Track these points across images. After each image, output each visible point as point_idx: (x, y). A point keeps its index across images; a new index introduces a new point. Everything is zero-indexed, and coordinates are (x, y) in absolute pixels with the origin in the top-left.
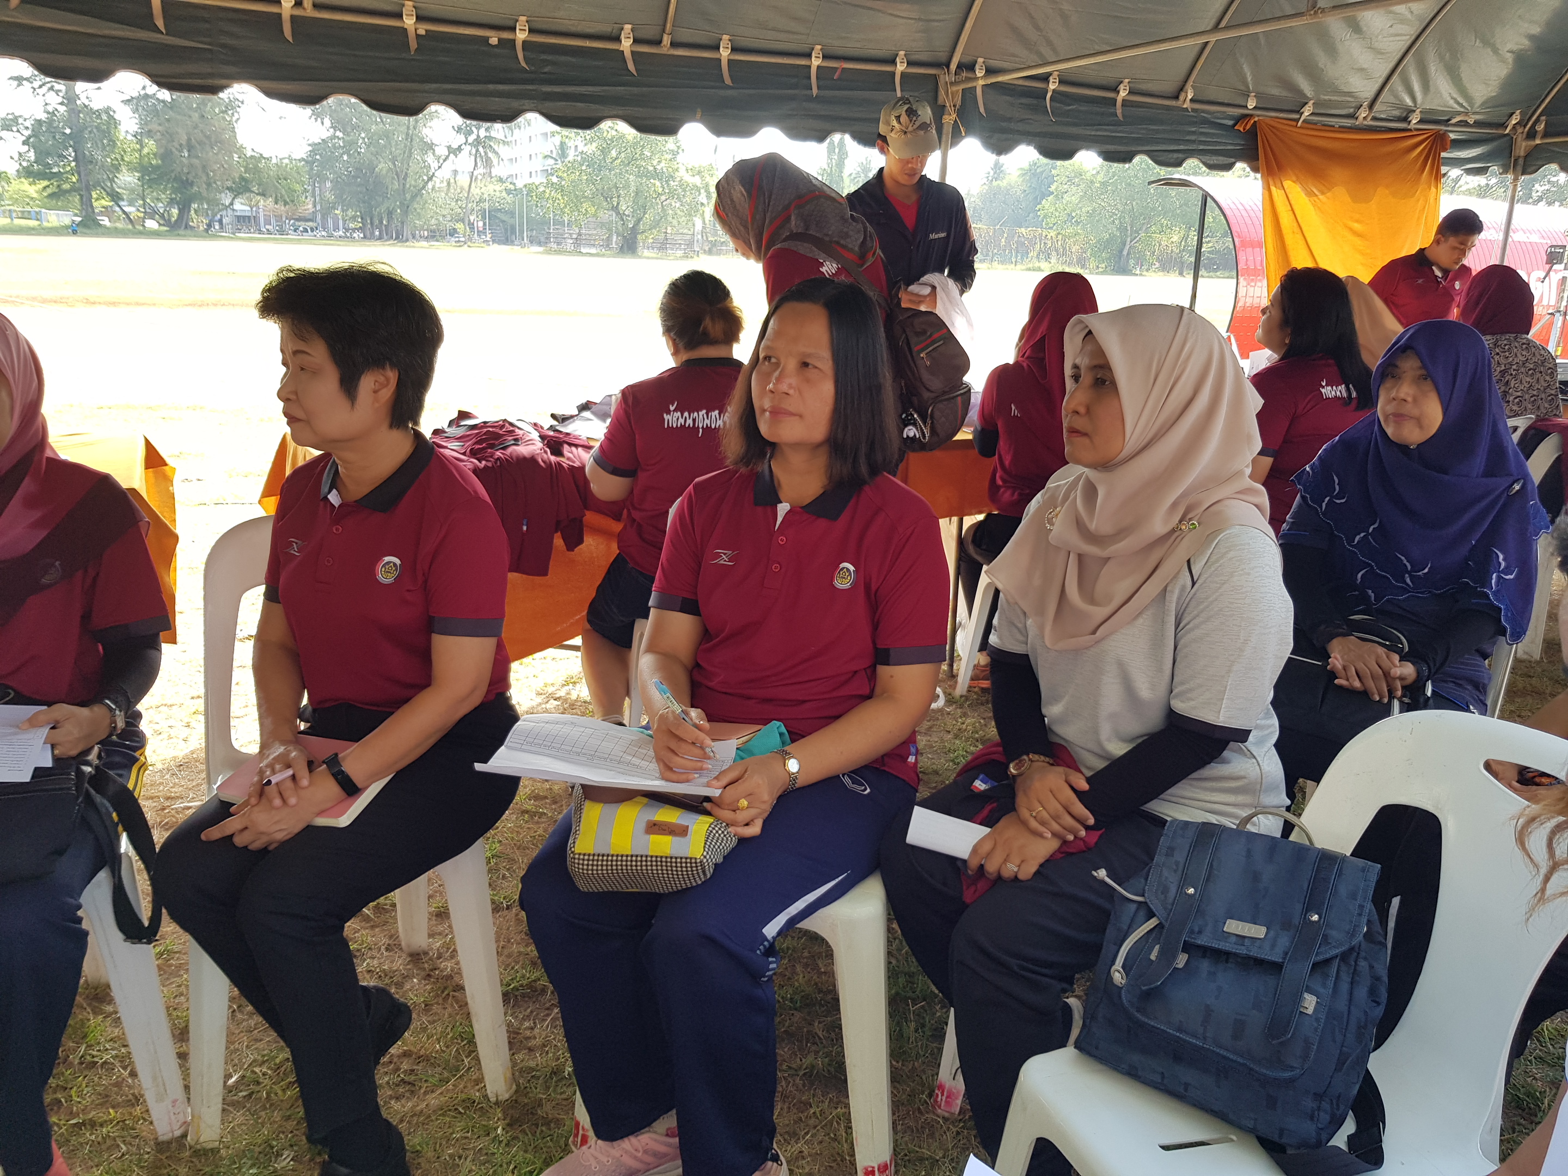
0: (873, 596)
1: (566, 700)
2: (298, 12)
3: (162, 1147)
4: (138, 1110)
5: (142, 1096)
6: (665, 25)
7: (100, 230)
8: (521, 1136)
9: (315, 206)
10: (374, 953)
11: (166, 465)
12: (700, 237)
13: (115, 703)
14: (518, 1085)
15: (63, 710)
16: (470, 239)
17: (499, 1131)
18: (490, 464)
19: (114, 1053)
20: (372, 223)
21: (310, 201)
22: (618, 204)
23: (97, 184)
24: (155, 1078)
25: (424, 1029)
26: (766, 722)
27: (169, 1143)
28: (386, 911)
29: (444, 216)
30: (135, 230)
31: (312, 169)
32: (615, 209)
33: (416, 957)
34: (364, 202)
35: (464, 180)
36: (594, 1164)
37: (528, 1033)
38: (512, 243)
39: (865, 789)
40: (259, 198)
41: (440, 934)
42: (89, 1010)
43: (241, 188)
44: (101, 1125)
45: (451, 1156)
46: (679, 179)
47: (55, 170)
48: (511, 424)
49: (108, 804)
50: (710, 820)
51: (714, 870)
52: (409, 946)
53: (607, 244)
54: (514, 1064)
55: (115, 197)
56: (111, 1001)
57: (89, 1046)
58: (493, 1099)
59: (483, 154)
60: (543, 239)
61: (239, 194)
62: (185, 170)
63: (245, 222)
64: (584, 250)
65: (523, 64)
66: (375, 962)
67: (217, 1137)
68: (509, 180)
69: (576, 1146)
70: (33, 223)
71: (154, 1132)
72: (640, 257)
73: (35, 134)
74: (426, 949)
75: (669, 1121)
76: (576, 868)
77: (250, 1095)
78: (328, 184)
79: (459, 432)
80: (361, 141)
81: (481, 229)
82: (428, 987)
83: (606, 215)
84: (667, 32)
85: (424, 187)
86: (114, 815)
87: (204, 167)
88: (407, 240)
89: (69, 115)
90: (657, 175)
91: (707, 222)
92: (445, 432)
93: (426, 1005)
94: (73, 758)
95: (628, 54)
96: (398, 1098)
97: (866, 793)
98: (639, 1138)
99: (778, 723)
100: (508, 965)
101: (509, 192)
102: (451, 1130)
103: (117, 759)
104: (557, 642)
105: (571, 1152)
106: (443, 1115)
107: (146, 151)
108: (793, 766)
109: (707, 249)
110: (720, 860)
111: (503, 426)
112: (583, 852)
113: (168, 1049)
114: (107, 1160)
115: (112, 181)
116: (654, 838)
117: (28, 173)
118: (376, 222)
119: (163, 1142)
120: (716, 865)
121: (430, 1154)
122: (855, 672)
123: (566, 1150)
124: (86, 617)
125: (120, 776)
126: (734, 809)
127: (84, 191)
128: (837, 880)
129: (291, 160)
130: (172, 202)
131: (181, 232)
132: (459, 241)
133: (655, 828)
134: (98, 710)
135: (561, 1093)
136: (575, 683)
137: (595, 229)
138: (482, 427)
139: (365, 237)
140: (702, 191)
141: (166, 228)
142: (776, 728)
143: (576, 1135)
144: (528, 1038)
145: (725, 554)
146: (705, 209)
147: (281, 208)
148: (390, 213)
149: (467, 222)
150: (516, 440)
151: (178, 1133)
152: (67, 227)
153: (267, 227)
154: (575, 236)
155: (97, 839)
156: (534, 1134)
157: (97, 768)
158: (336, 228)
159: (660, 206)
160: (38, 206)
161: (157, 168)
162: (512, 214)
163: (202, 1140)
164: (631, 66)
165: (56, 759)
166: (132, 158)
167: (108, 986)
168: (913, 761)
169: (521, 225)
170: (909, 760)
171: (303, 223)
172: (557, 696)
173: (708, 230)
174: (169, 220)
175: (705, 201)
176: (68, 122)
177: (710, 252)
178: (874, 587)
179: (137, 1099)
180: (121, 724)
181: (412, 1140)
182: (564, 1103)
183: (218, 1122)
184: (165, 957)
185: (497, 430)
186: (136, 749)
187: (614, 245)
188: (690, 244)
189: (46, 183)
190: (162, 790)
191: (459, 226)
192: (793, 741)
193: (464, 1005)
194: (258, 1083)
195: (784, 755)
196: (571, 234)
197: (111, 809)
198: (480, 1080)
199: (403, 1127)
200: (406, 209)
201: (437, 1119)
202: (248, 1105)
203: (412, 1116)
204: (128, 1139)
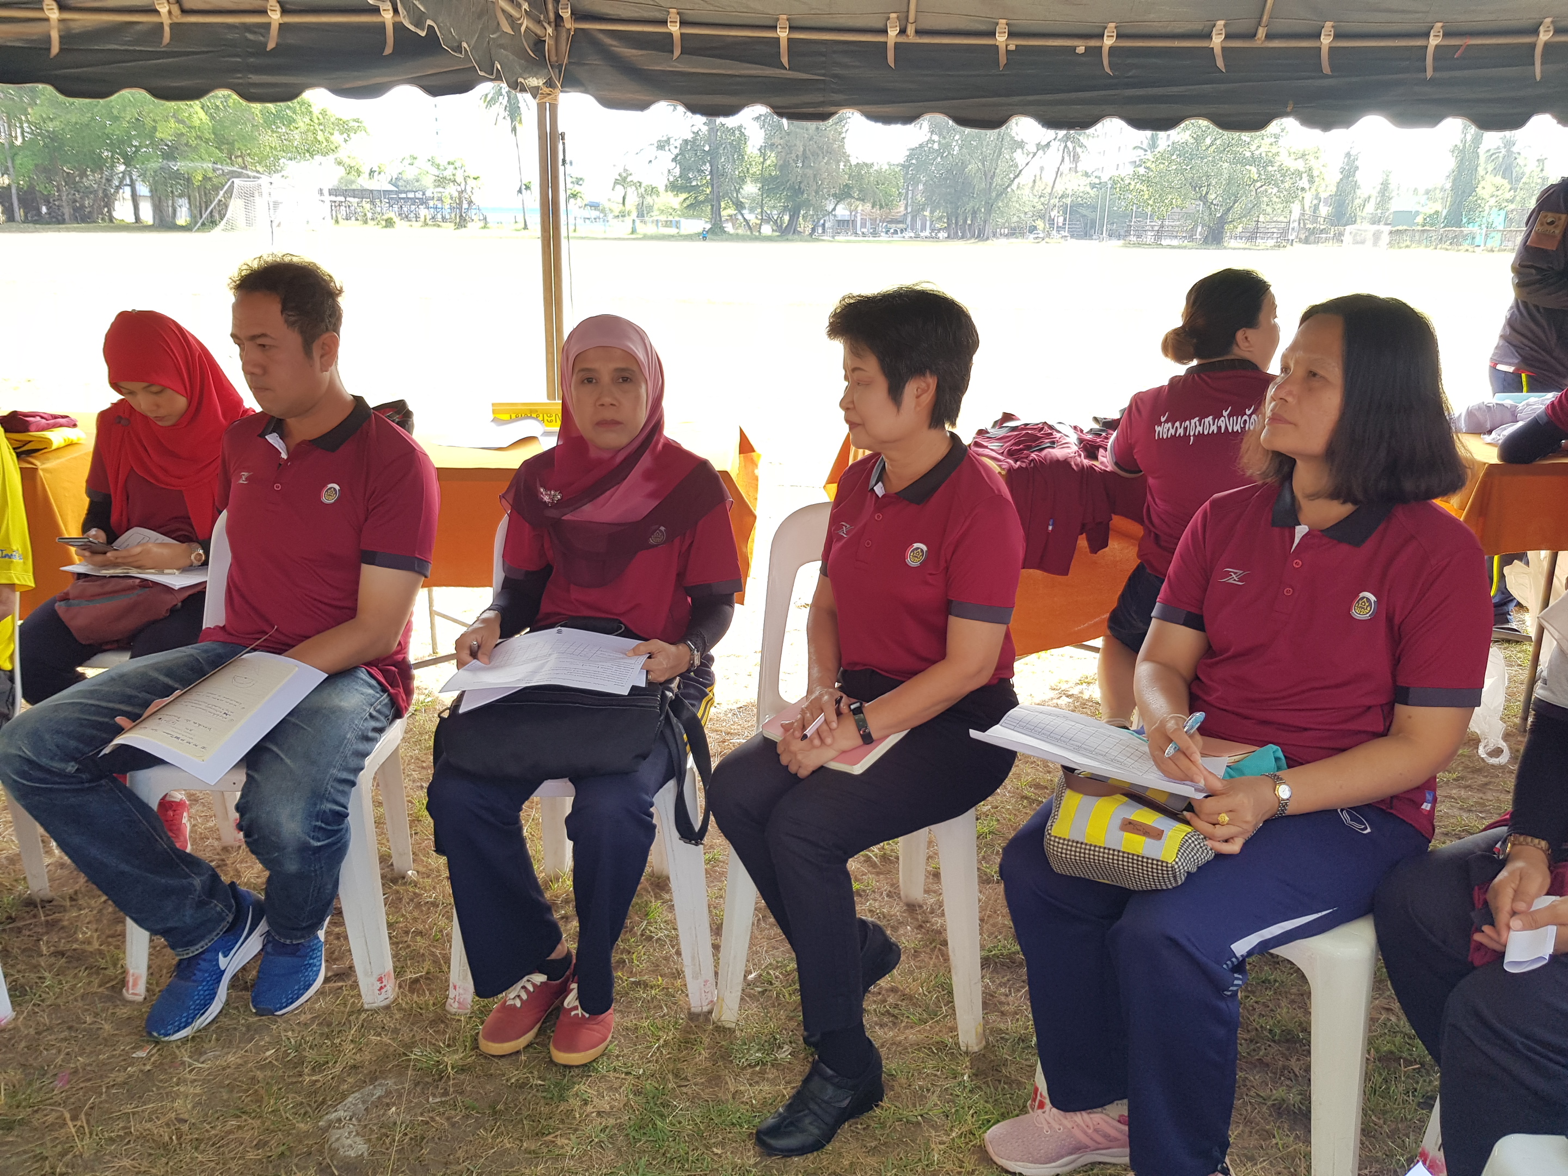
0: (1396, 628)
1: (1078, 699)
2: (902, 39)
3: (692, 1016)
4: (679, 982)
5: (683, 972)
6: (1261, 18)
7: (725, 236)
8: (983, 1086)
9: (906, 209)
10: (877, 896)
11: (754, 451)
12: (1296, 224)
13: (695, 645)
14: (987, 1042)
15: (657, 645)
16: (1049, 235)
17: (966, 1078)
18: (1024, 465)
19: (666, 932)
20: (956, 223)
21: (902, 203)
22: (1207, 193)
23: (726, 194)
24: (693, 958)
25: (911, 972)
26: (1262, 744)
27: (699, 1015)
28: (891, 862)
29: (1026, 213)
30: (753, 234)
31: (907, 173)
32: (1204, 198)
33: (912, 907)
34: (951, 203)
35: (1049, 177)
36: (1046, 1128)
37: (1003, 999)
38: (1091, 238)
39: (1366, 828)
40: (858, 203)
41: (935, 892)
42: (652, 893)
43: (843, 194)
44: (652, 988)
45: (921, 1088)
46: (1279, 163)
47: (694, 183)
48: (1051, 427)
49: (681, 727)
50: (1188, 829)
51: (1187, 878)
52: (906, 897)
53: (1191, 238)
54: (986, 1022)
55: (739, 206)
56: (668, 891)
57: (649, 923)
58: (964, 1049)
59: (1071, 149)
60: (1122, 233)
61: (841, 200)
62: (799, 179)
63: (844, 226)
64: (1165, 242)
65: (1107, 70)
66: (877, 904)
67: (734, 1019)
68: (1095, 174)
69: (1033, 1109)
70: (673, 231)
71: (688, 1003)
72: (1225, 248)
73: (682, 152)
74: (921, 902)
75: (1120, 1109)
76: (1052, 848)
77: (763, 992)
78: (921, 187)
79: (1001, 433)
80: (954, 144)
81: (1060, 224)
82: (919, 936)
83: (1194, 206)
84: (1263, 24)
85: (1009, 185)
86: (685, 736)
87: (815, 176)
88: (988, 239)
89: (709, 134)
90: (1254, 160)
91: (1307, 208)
92: (988, 433)
93: (915, 952)
94: (661, 684)
95: (1218, 51)
96: (881, 1026)
97: (1365, 832)
98: (1092, 1116)
99: (1275, 747)
100: (992, 934)
101: (1093, 186)
102: (923, 1065)
103: (692, 691)
104: (1078, 641)
105: (1027, 1113)
106: (919, 1050)
107: (768, 162)
108: (1284, 792)
109: (1303, 237)
110: (1194, 869)
111: (1042, 429)
112: (1059, 836)
113: (706, 939)
114: (654, 1015)
115: (738, 192)
116: (1127, 835)
117: (674, 187)
118: (961, 222)
119: (694, 1014)
120: (1188, 873)
121: (904, 1081)
122: (1369, 708)
123: (1023, 1110)
124: (680, 575)
125: (693, 705)
126: (1215, 822)
127: (715, 203)
128: (1320, 914)
129: (890, 165)
130: (785, 208)
131: (790, 237)
132: (1037, 238)
133: (1130, 826)
134: (682, 648)
135: (1026, 1060)
136: (1089, 683)
137: (1179, 220)
138: (1023, 429)
139: (948, 237)
140: (1304, 175)
141: (778, 234)
142: (1272, 752)
143: (1034, 1100)
144: (1001, 1003)
145: (1235, 573)
146: (1304, 195)
147: (877, 211)
148: (974, 213)
149: (1047, 218)
150: (1053, 443)
151: (705, 1009)
152: (699, 234)
153: (863, 230)
154: (1156, 228)
155: (670, 753)
156: (996, 1089)
157: (676, 695)
158: (923, 228)
159: (1253, 193)
160: (679, 216)
161: (776, 177)
162: (1094, 208)
163: (723, 1018)
164: (1220, 63)
165: (649, 683)
166: (755, 169)
167: (668, 878)
168: (1428, 808)
169: (1102, 218)
170: (1423, 807)
171: (894, 225)
172: (1070, 693)
173: (1306, 217)
174: (781, 226)
175: (1307, 186)
176: (708, 141)
177: (1306, 241)
178: (1397, 621)
179: (678, 974)
180: (697, 662)
181: (889, 1065)
182: (1028, 1069)
183: (736, 1007)
184: (712, 863)
185: (1036, 433)
186: (706, 686)
187: (1198, 236)
188: (1284, 233)
189: (684, 196)
190: (725, 727)
191: (1040, 224)
192: (1289, 767)
193: (947, 960)
194: (771, 984)
195: (1277, 780)
196: (1153, 227)
197: (683, 731)
198: (953, 1029)
199: (883, 1052)
200: (990, 208)
201: (913, 1053)
202: (762, 1000)
203: (892, 1044)
204: (669, 1003)
